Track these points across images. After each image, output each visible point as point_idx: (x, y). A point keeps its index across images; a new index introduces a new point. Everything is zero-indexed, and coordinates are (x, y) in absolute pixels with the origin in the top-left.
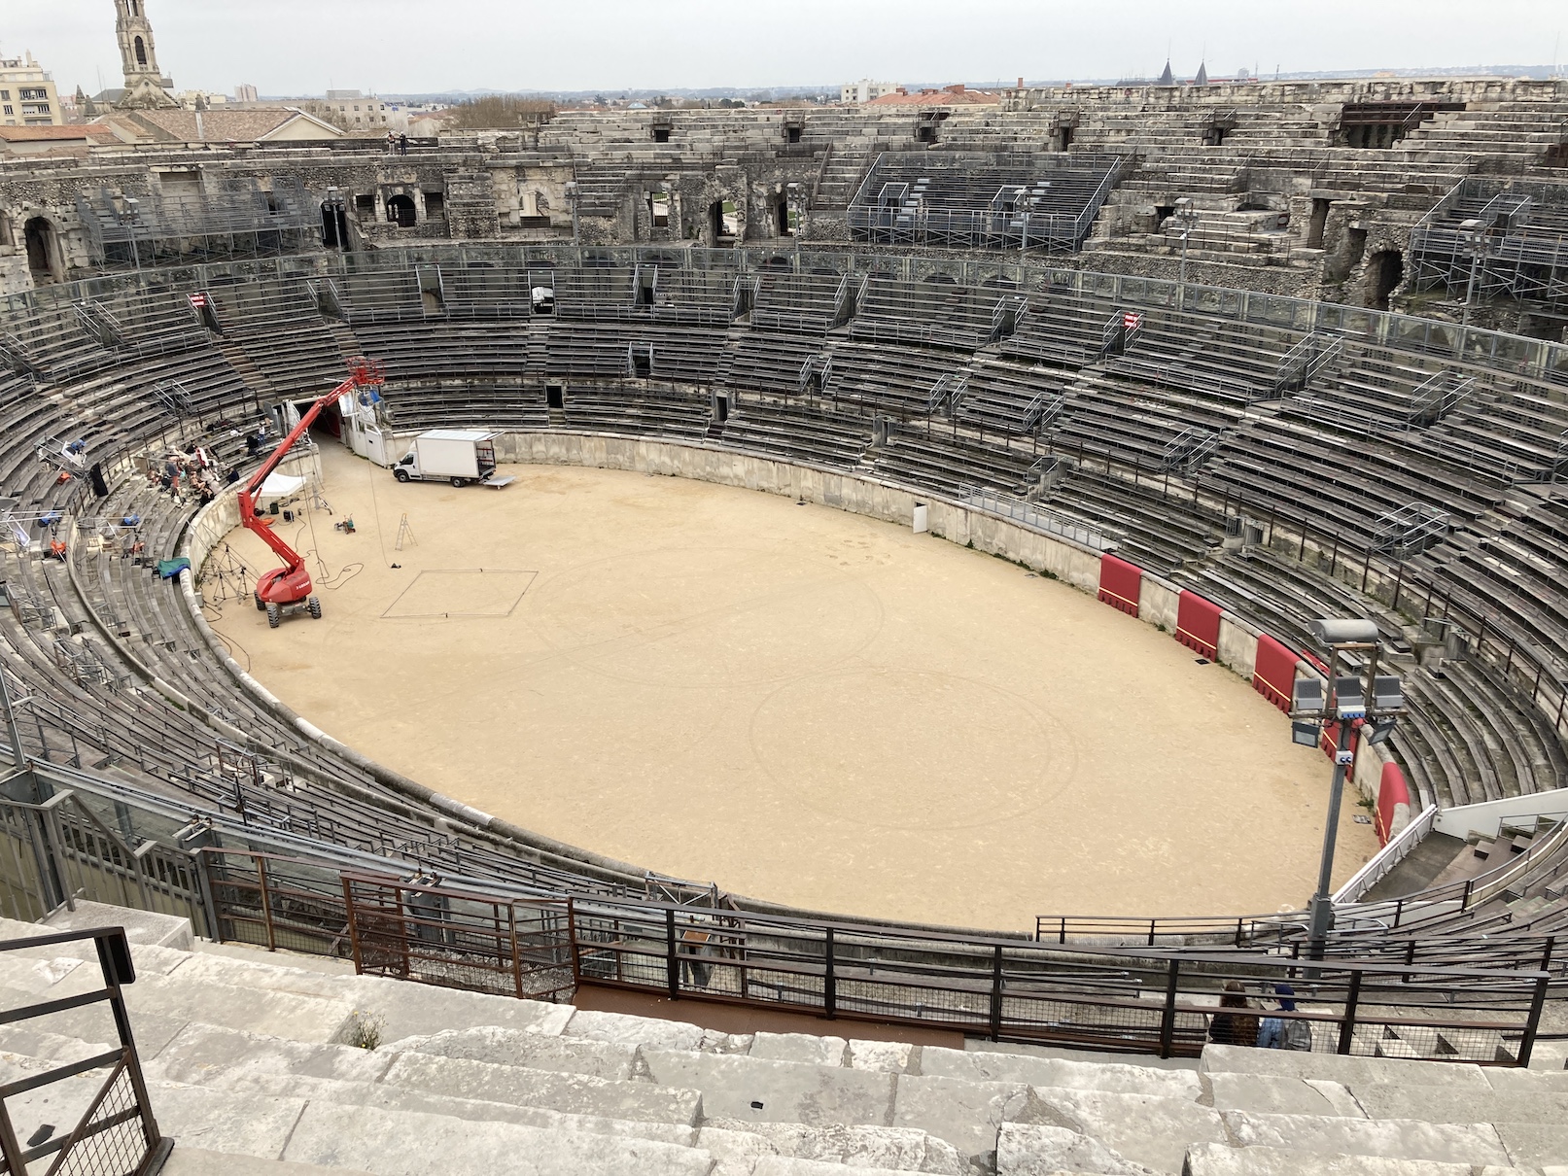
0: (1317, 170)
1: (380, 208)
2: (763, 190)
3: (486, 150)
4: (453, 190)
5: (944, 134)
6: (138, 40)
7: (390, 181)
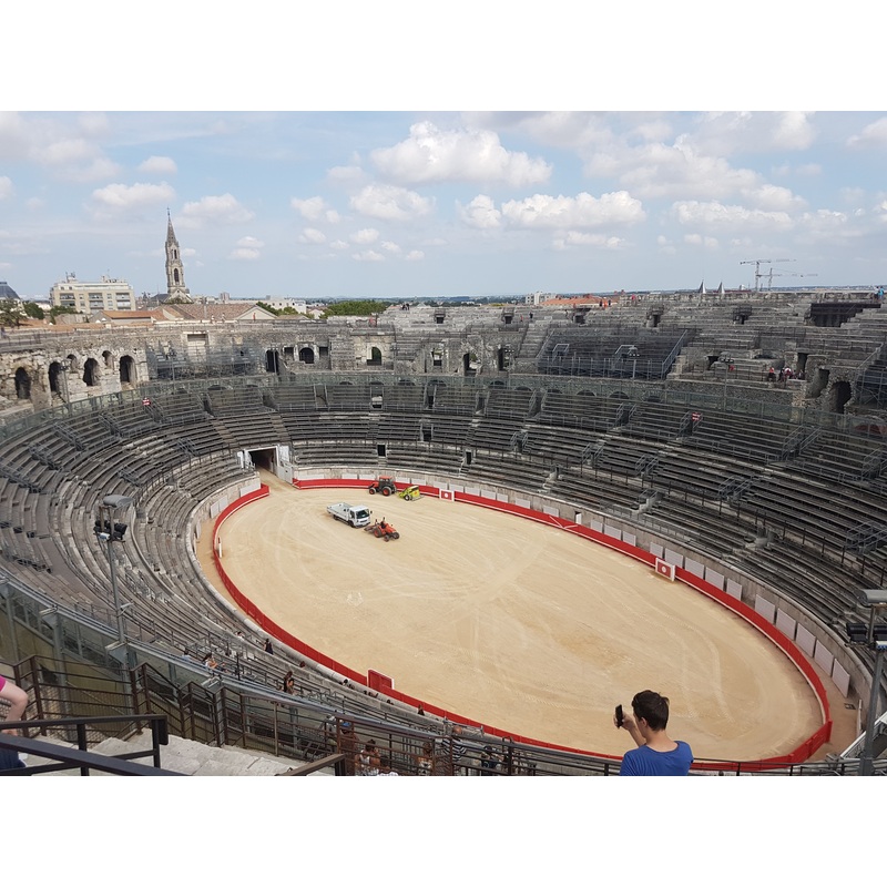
0: (800, 338)
1: (296, 354)
2: (492, 348)
3: (351, 326)
4: (333, 345)
5: (588, 318)
6: (176, 270)
7: (302, 341)
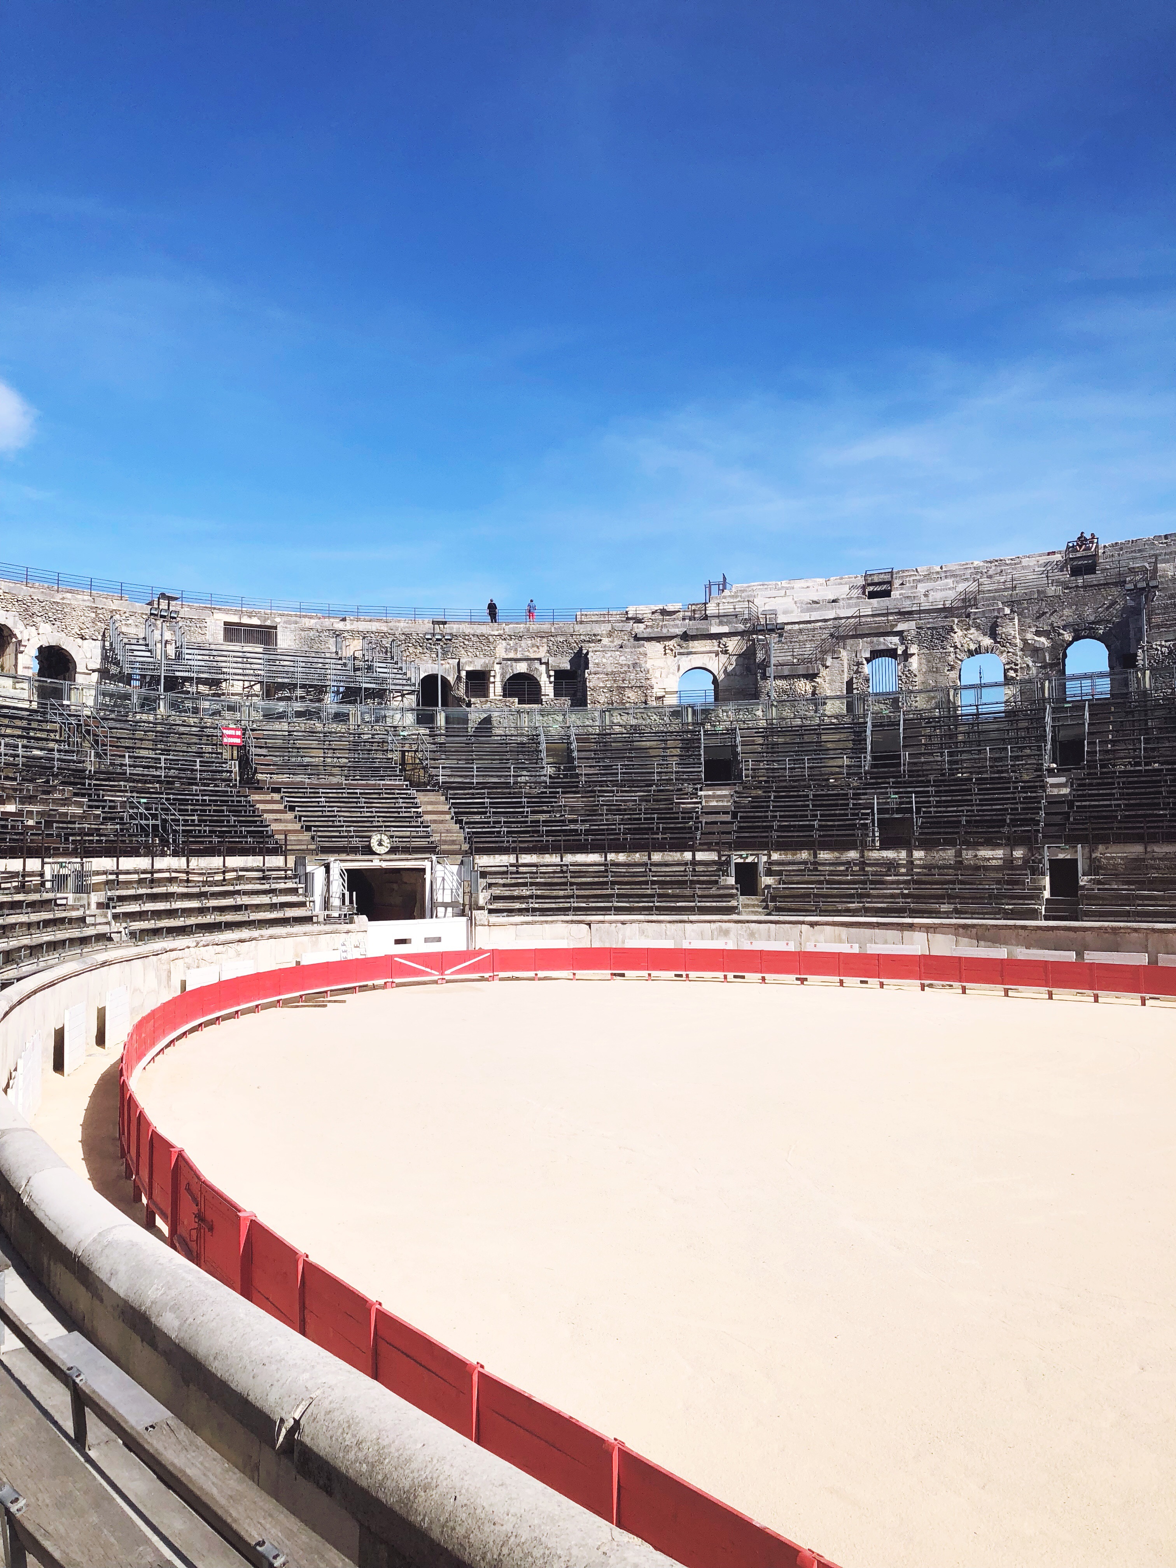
1: (496, 689)
2: (1043, 640)
3: (639, 621)
7: (512, 655)
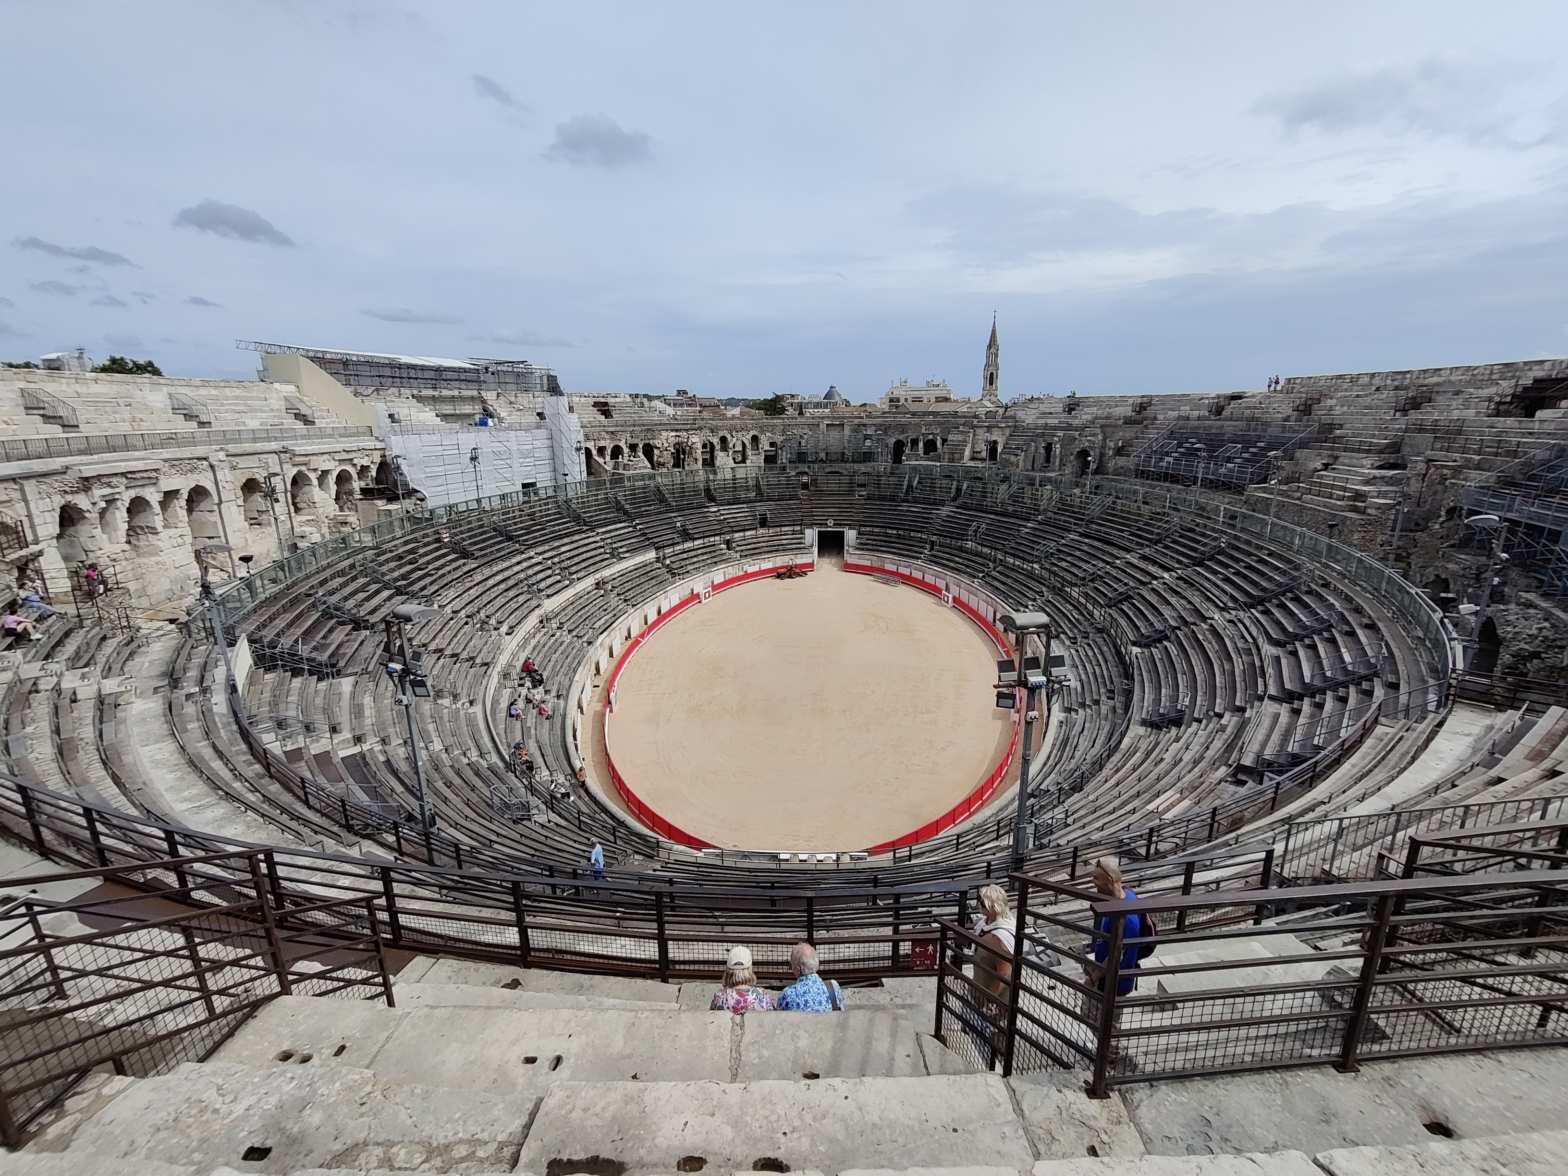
1: (921, 445)
2: (1112, 444)
4: (950, 437)
5: (1230, 410)
6: (992, 374)
7: (927, 432)
